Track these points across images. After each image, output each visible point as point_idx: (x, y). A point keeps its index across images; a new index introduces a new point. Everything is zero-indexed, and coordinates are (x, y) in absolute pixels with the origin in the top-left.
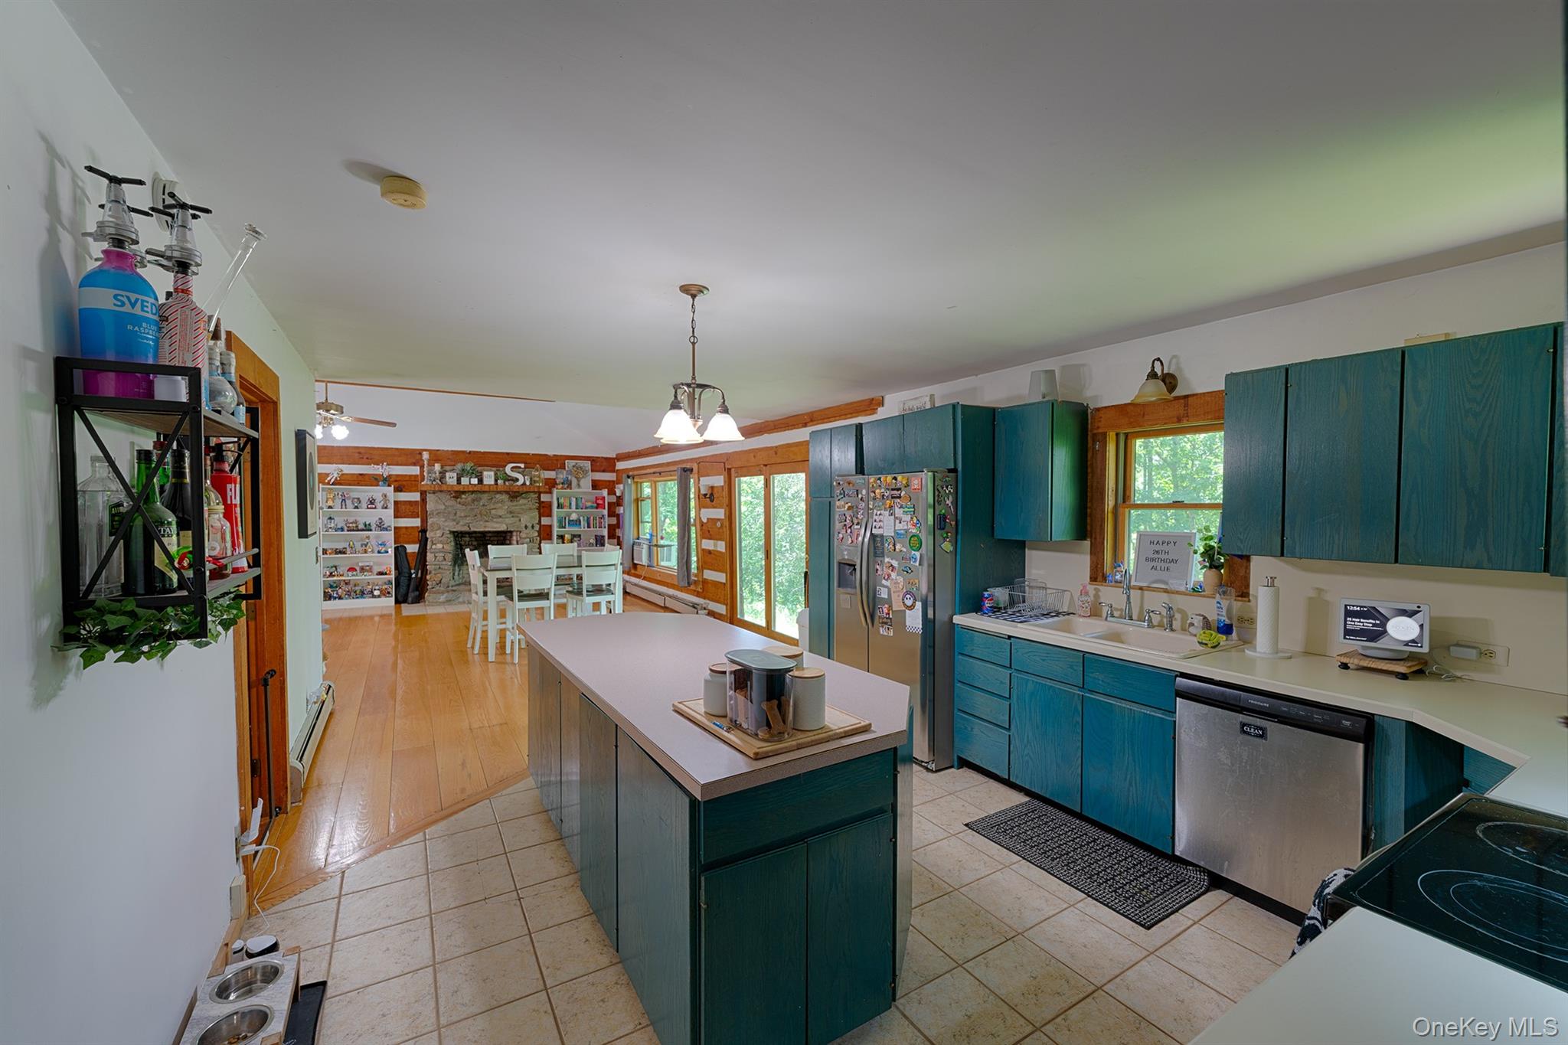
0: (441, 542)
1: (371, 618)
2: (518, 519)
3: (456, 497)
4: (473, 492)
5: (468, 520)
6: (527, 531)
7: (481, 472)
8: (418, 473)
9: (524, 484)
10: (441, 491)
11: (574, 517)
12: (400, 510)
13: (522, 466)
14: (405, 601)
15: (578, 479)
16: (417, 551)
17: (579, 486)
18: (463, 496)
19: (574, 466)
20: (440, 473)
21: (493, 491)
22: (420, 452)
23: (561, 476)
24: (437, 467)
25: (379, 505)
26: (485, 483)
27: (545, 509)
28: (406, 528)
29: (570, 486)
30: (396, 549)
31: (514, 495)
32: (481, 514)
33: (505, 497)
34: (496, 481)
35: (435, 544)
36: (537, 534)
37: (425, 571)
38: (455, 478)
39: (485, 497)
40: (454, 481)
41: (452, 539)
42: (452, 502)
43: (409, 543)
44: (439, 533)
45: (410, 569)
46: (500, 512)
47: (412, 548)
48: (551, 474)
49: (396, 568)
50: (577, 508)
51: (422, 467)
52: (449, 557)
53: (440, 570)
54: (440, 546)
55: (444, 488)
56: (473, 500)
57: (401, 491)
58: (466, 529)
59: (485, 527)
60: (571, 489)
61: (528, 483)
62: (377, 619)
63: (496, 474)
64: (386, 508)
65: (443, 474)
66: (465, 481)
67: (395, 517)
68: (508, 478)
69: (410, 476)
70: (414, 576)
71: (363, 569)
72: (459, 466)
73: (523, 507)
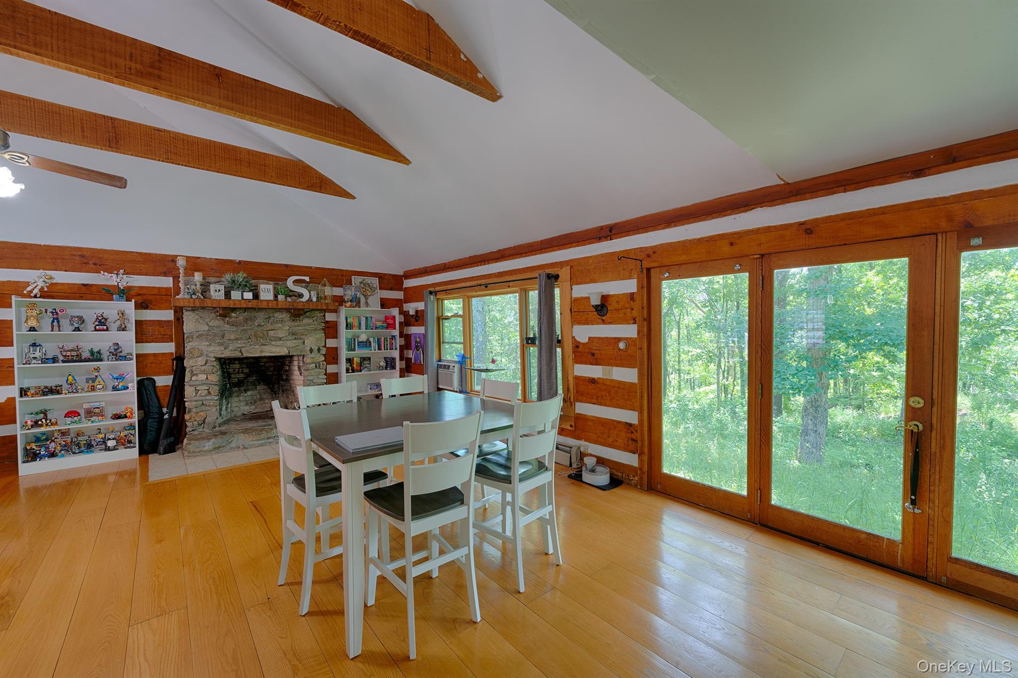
0: (204, 372)
1: (104, 477)
2: (301, 341)
3: (223, 316)
4: (245, 309)
5: (239, 344)
6: (312, 355)
7: (257, 286)
8: (171, 285)
9: (310, 300)
10: (203, 308)
11: (363, 338)
12: (143, 332)
13: (307, 279)
14: (154, 450)
15: (366, 297)
16: (170, 384)
17: (367, 304)
18: (233, 315)
19: (361, 283)
20: (201, 285)
21: (272, 309)
22: (173, 259)
23: (349, 293)
24: (198, 277)
25: (114, 326)
26: (262, 298)
27: (331, 330)
28: (155, 355)
29: (358, 304)
30: (140, 383)
31: (297, 313)
32: (256, 336)
33: (285, 316)
34: (276, 296)
35: (196, 375)
36: (323, 358)
37: (182, 409)
38: (223, 292)
39: (261, 316)
40: (221, 296)
41: (218, 367)
42: (217, 322)
43: (159, 374)
44: (201, 361)
45: (161, 407)
46: (280, 334)
47: (164, 381)
48: (338, 291)
49: (141, 406)
50: (366, 329)
51: (176, 279)
52: (215, 390)
53: (203, 408)
54: (203, 377)
55: (208, 303)
56: (246, 320)
57: (146, 308)
58: (237, 354)
59: (262, 352)
60: (360, 307)
61: (314, 299)
62: (111, 479)
63: (275, 288)
64: (124, 329)
65: (205, 287)
66: (236, 295)
67: (138, 341)
68: (290, 294)
69: (159, 288)
70: (166, 416)
71: (90, 413)
72: (228, 277)
73: (307, 327)
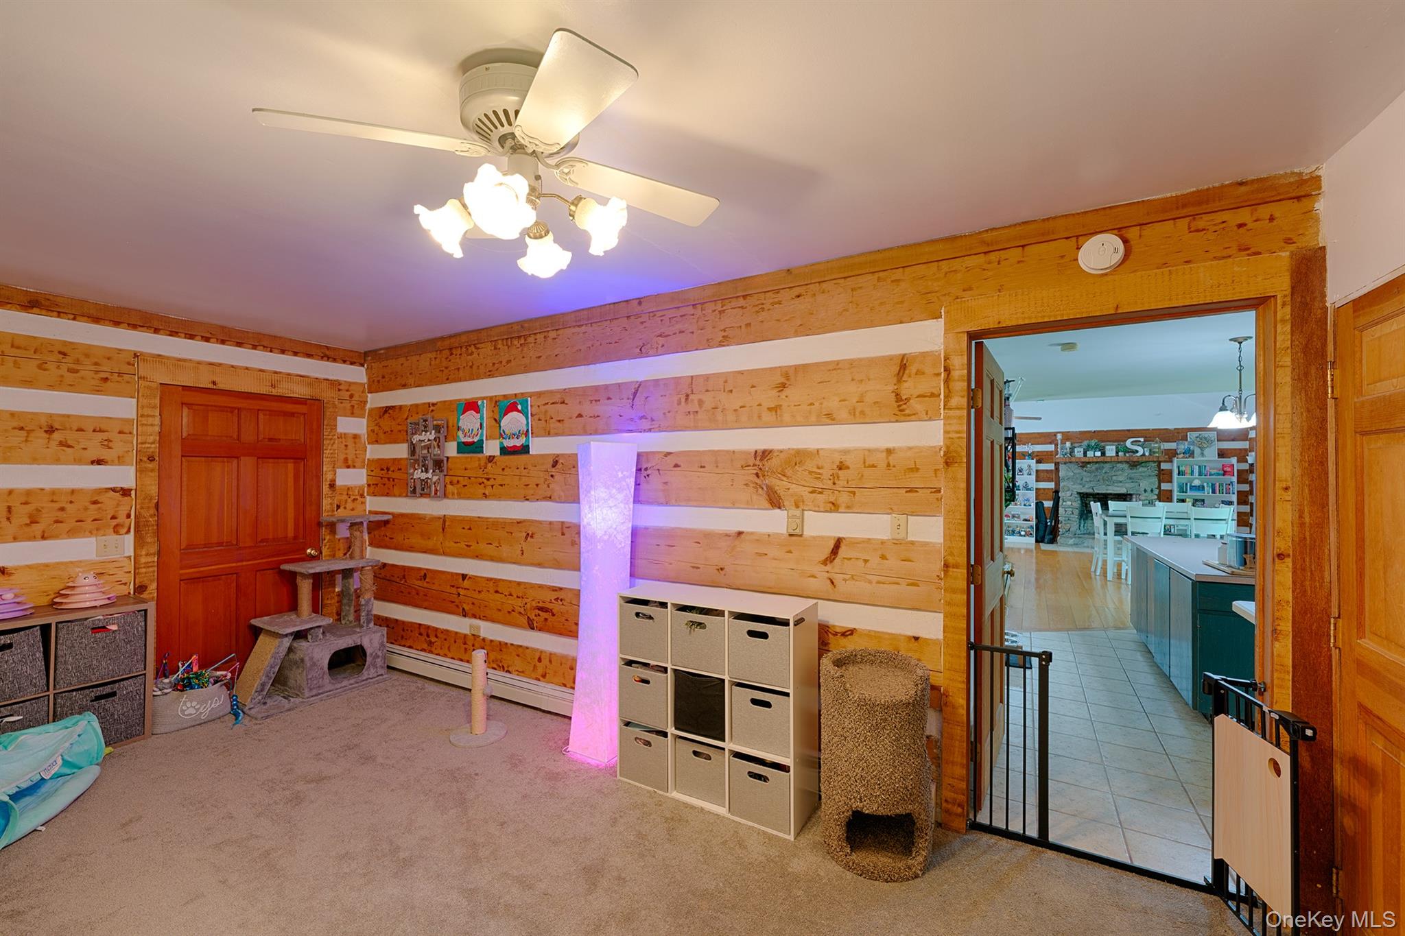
0: (1070, 500)
1: (1019, 549)
2: (1137, 484)
3: (1083, 467)
4: (1097, 462)
5: (1092, 484)
6: (1146, 494)
7: (1104, 447)
8: (1053, 449)
9: (1144, 455)
10: (1070, 462)
11: (1197, 483)
12: (1040, 476)
13: (1142, 440)
14: (1042, 541)
15: (1202, 449)
16: (1051, 506)
17: (1202, 455)
18: (1089, 466)
19: (1197, 437)
20: (1070, 449)
21: (1115, 461)
22: (1055, 434)
23: (1183, 446)
24: (1068, 444)
25: (1025, 473)
26: (1107, 455)
27: (1165, 476)
28: (1044, 489)
29: (1192, 454)
30: (1037, 503)
31: (1134, 464)
32: (1103, 480)
33: (1125, 466)
34: (1117, 453)
35: (1066, 501)
36: (1156, 497)
37: (1057, 521)
38: (1082, 452)
39: (1108, 465)
40: (1081, 454)
41: (1079, 498)
42: (1079, 471)
43: (1045, 500)
44: (1068, 493)
45: (1046, 519)
46: (1121, 479)
47: (1048, 504)
48: (1172, 446)
49: (1037, 518)
50: (1200, 475)
51: (1056, 445)
52: (1077, 512)
53: (1069, 522)
54: (1069, 503)
55: (1073, 459)
56: (1097, 469)
57: (1040, 463)
58: (1090, 491)
59: (1107, 490)
60: (1193, 458)
61: (1147, 454)
62: (1022, 552)
63: (1117, 448)
64: (1030, 474)
65: (1072, 449)
66: (1090, 454)
67: (1037, 481)
68: (1127, 451)
69: (1047, 452)
70: (1049, 524)
71: (1013, 516)
72: (1086, 443)
73: (1143, 474)
